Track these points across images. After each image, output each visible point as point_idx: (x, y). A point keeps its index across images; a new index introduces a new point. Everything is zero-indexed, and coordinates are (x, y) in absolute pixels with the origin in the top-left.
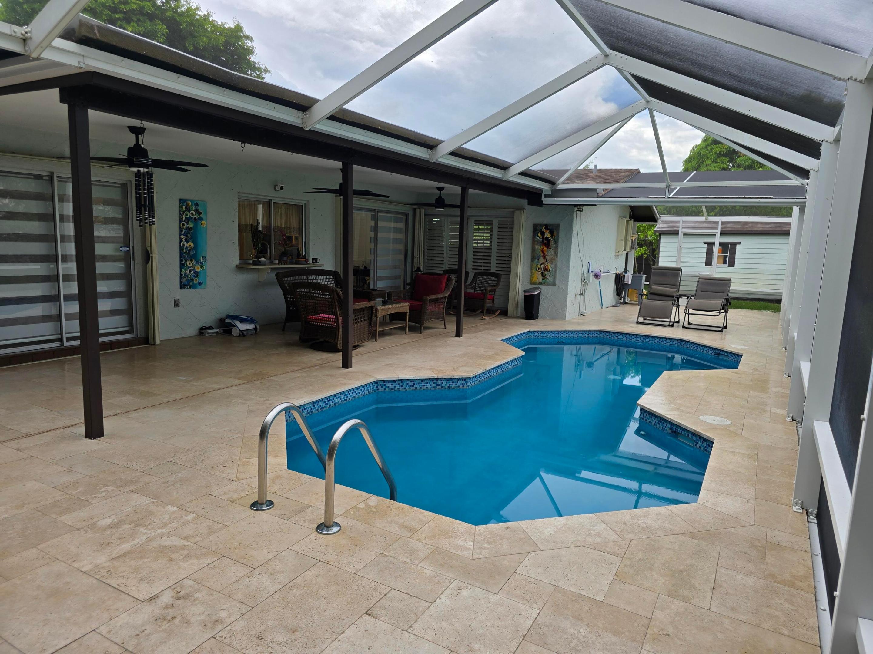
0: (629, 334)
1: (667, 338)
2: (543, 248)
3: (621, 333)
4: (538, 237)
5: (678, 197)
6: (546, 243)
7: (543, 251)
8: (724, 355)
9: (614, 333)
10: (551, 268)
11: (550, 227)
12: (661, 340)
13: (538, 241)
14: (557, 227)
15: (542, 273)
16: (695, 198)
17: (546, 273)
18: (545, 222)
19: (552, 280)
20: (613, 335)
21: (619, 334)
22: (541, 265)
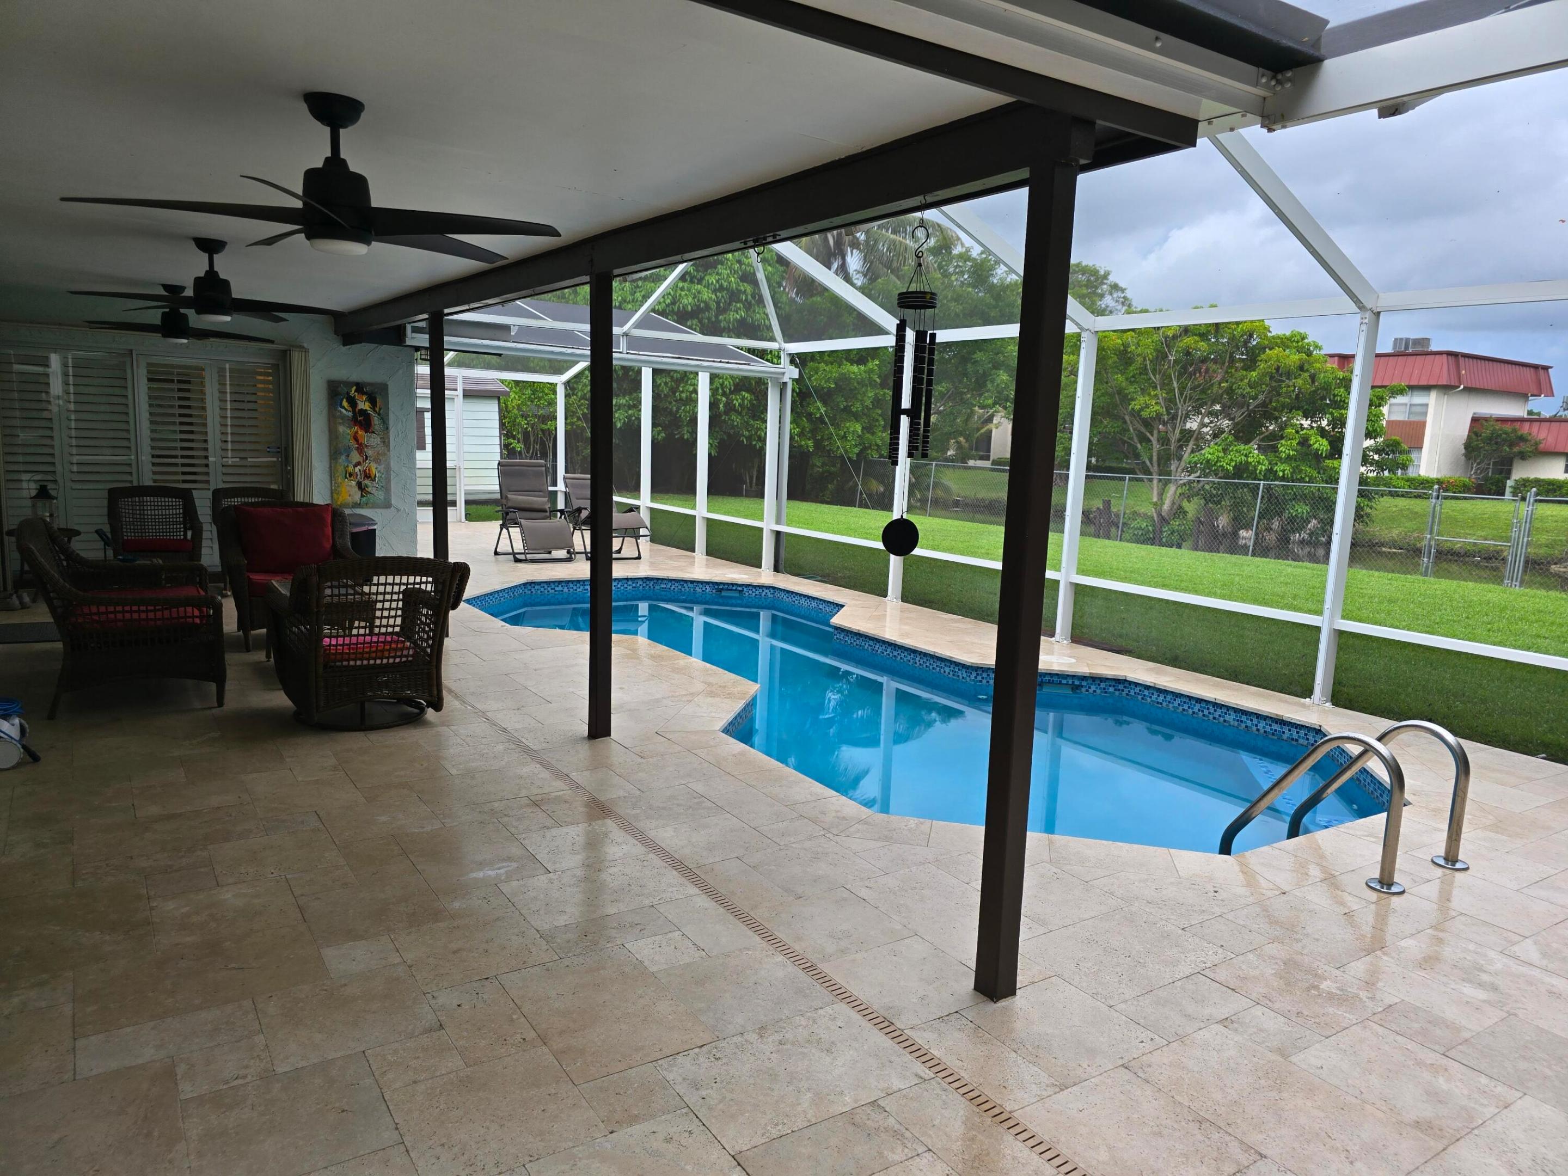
0: (572, 582)
1: (627, 579)
2: (356, 433)
3: (560, 582)
4: (344, 408)
5: (641, 353)
6: (363, 421)
7: (356, 438)
8: (731, 590)
9: (548, 583)
10: (379, 472)
11: (368, 389)
12: (620, 583)
13: (343, 417)
14: (384, 388)
15: (359, 485)
16: (663, 357)
17: (367, 482)
18: (355, 377)
19: (382, 497)
20: (546, 587)
21: (556, 584)
22: (355, 466)
